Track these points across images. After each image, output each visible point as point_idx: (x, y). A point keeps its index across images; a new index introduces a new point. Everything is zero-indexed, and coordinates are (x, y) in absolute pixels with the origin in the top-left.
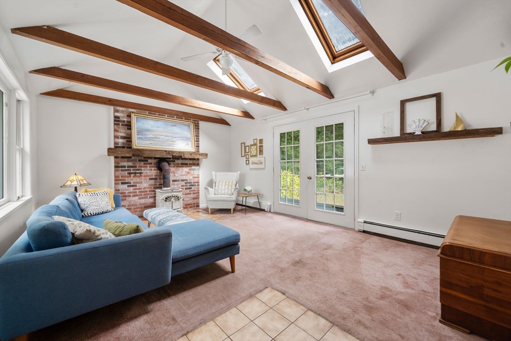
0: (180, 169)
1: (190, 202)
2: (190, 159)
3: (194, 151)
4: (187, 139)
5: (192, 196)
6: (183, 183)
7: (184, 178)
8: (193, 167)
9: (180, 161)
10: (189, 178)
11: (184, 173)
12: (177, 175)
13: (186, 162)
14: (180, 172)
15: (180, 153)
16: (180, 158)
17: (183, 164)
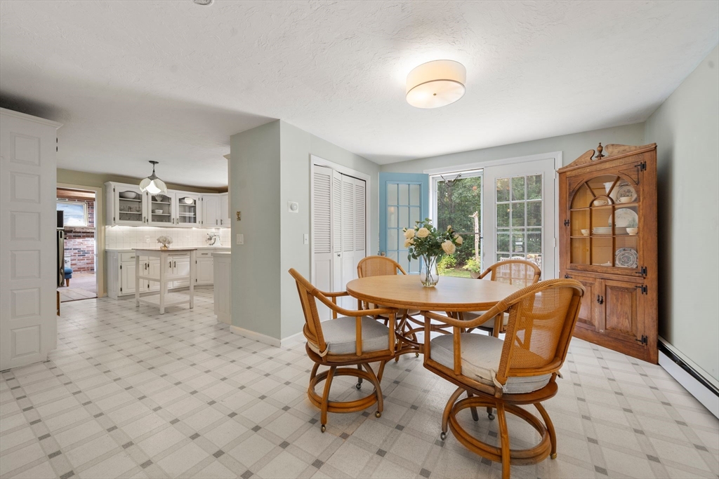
0: (73, 240)
1: (83, 266)
2: (83, 232)
3: (86, 226)
4: (79, 217)
5: (86, 261)
6: (76, 251)
7: (77, 247)
8: (87, 239)
9: (72, 234)
10: (83, 247)
11: (77, 243)
12: (68, 245)
13: (79, 234)
14: (72, 243)
15: (70, 227)
16: (71, 231)
17: (75, 237)
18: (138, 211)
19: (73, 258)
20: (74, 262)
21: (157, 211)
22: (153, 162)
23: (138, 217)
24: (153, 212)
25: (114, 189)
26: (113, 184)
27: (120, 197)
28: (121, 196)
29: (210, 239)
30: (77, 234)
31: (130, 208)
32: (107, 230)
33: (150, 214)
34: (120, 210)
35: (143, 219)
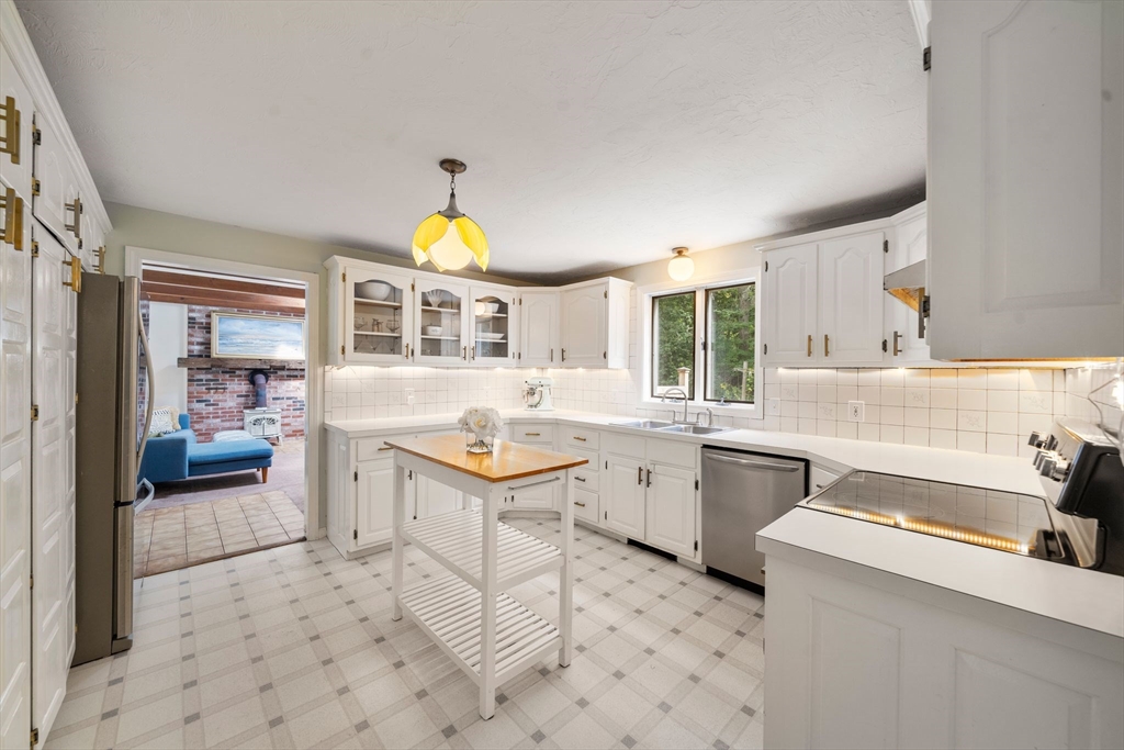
4: (296, 343)
6: (291, 402)
7: (292, 395)
9: (285, 373)
10: (296, 395)
11: (291, 388)
12: (279, 391)
13: (296, 373)
14: (284, 387)
15: (282, 361)
16: (283, 368)
17: (290, 377)
18: (393, 330)
19: (285, 413)
20: (286, 421)
21: (431, 329)
22: (451, 166)
23: (393, 345)
24: (424, 332)
25: (344, 276)
26: (342, 263)
27: (357, 294)
28: (359, 290)
29: (531, 392)
30: (292, 373)
31: (377, 324)
32: (328, 375)
33: (419, 336)
34: (357, 327)
35: (404, 349)
